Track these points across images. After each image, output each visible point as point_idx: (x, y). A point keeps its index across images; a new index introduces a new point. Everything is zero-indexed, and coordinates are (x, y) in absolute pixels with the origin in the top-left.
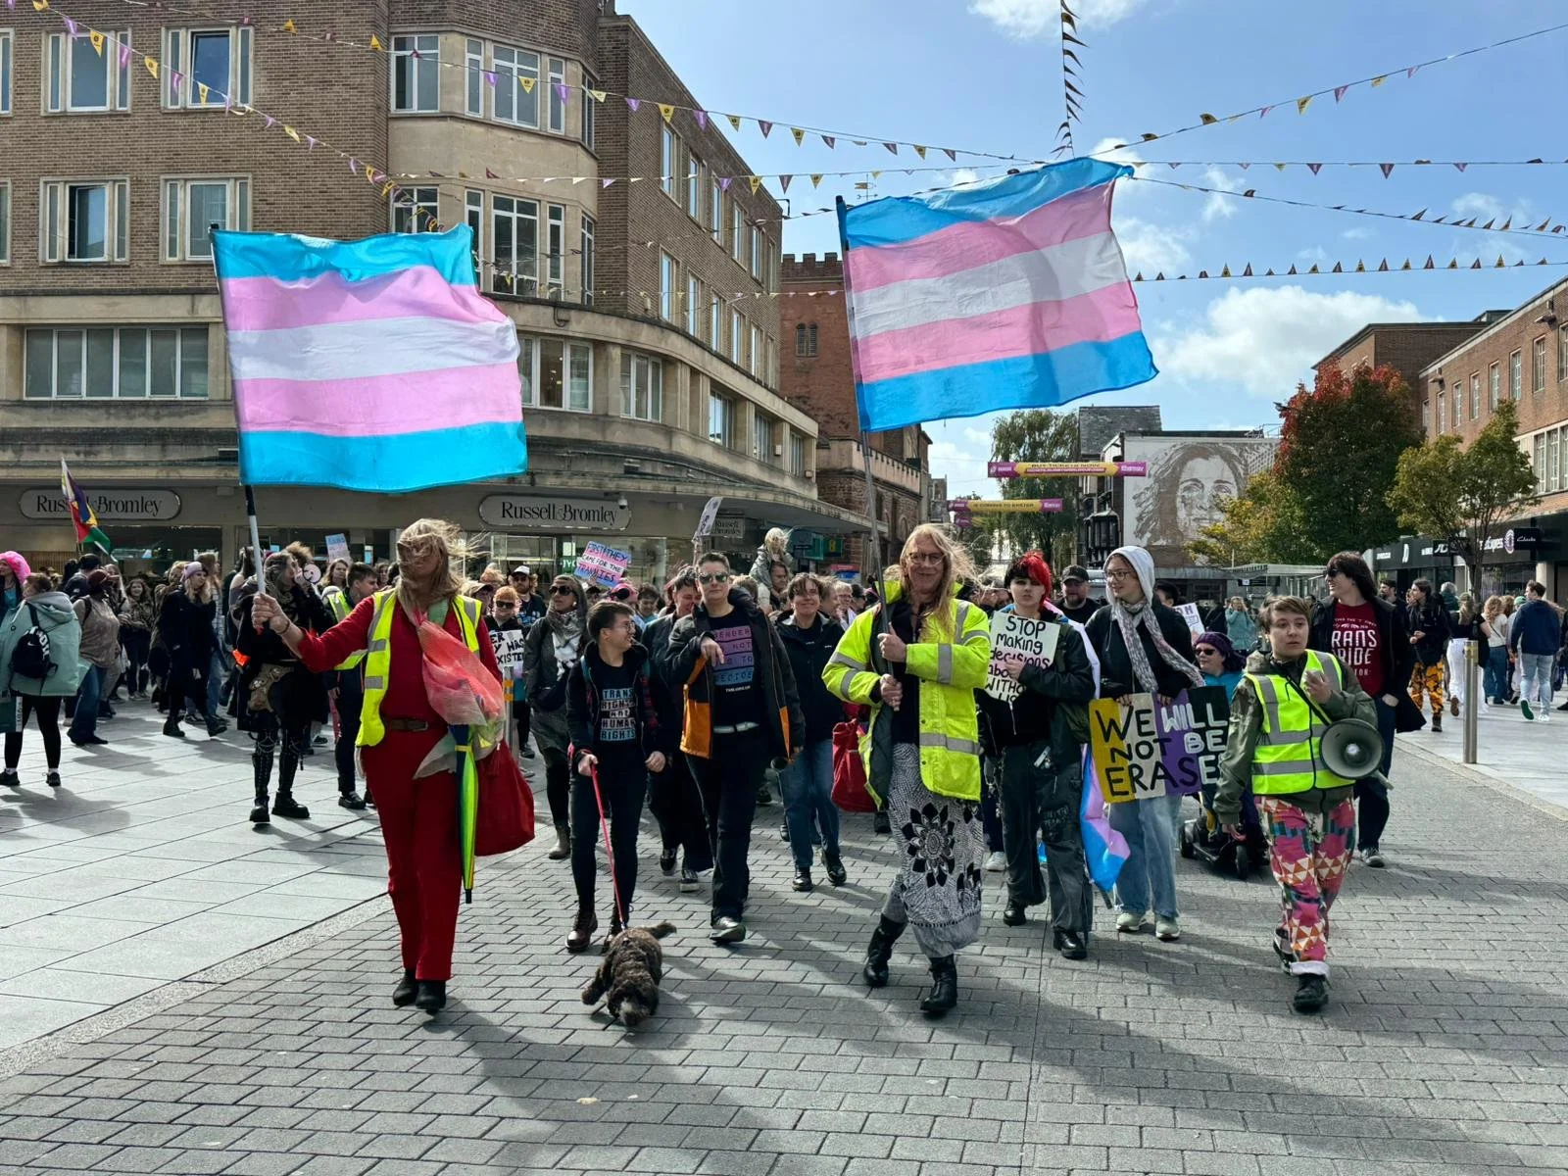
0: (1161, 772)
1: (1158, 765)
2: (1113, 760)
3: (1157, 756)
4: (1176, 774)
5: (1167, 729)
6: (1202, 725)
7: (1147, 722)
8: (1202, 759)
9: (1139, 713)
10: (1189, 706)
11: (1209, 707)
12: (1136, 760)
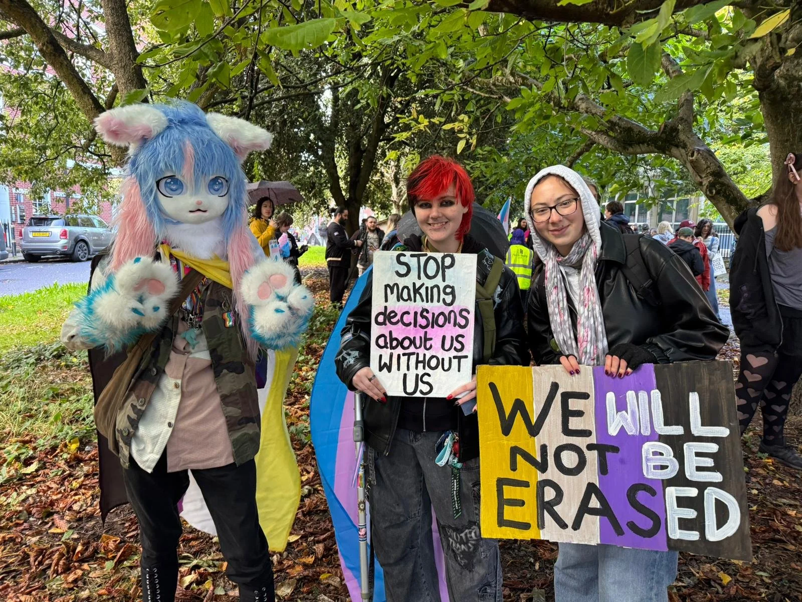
0: (594, 503)
1: (591, 488)
2: (514, 467)
3: (591, 474)
4: (625, 513)
5: (613, 431)
6: (678, 430)
7: (579, 414)
8: (672, 493)
9: (566, 396)
10: (656, 394)
11: (694, 400)
12: (551, 472)
